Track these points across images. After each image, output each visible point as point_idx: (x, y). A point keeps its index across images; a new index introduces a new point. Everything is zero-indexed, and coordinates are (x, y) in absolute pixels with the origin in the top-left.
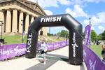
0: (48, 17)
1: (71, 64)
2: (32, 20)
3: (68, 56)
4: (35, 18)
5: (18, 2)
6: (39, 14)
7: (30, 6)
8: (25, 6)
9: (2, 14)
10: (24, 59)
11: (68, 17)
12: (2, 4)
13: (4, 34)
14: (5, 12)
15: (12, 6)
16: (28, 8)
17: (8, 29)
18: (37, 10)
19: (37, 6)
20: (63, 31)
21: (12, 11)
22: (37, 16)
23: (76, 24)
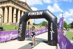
0: (34, 12)
1: (49, 45)
2: (23, 14)
3: (47, 39)
4: (24, 13)
5: (12, 1)
6: (27, 10)
7: (21, 4)
8: (17, 5)
9: (1, 10)
10: (17, 41)
11: (48, 12)
12: (1, 3)
13: (3, 24)
14: (3, 9)
15: (8, 4)
16: (20, 6)
17: (6, 21)
18: (26, 7)
19: (26, 4)
20: (44, 22)
21: (8, 8)
22: (26, 11)
23: (53, 17)
